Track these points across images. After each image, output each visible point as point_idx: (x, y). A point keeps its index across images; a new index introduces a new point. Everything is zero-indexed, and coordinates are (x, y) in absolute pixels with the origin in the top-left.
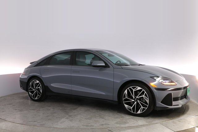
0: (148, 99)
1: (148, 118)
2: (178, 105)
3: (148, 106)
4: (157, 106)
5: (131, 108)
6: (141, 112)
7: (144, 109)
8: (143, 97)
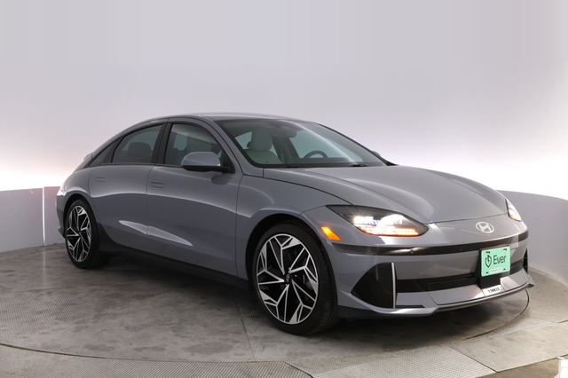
0: (317, 279)
1: (315, 340)
2: (421, 307)
3: (315, 301)
4: (339, 304)
5: (276, 306)
6: (299, 322)
7: (305, 311)
8: (303, 270)
